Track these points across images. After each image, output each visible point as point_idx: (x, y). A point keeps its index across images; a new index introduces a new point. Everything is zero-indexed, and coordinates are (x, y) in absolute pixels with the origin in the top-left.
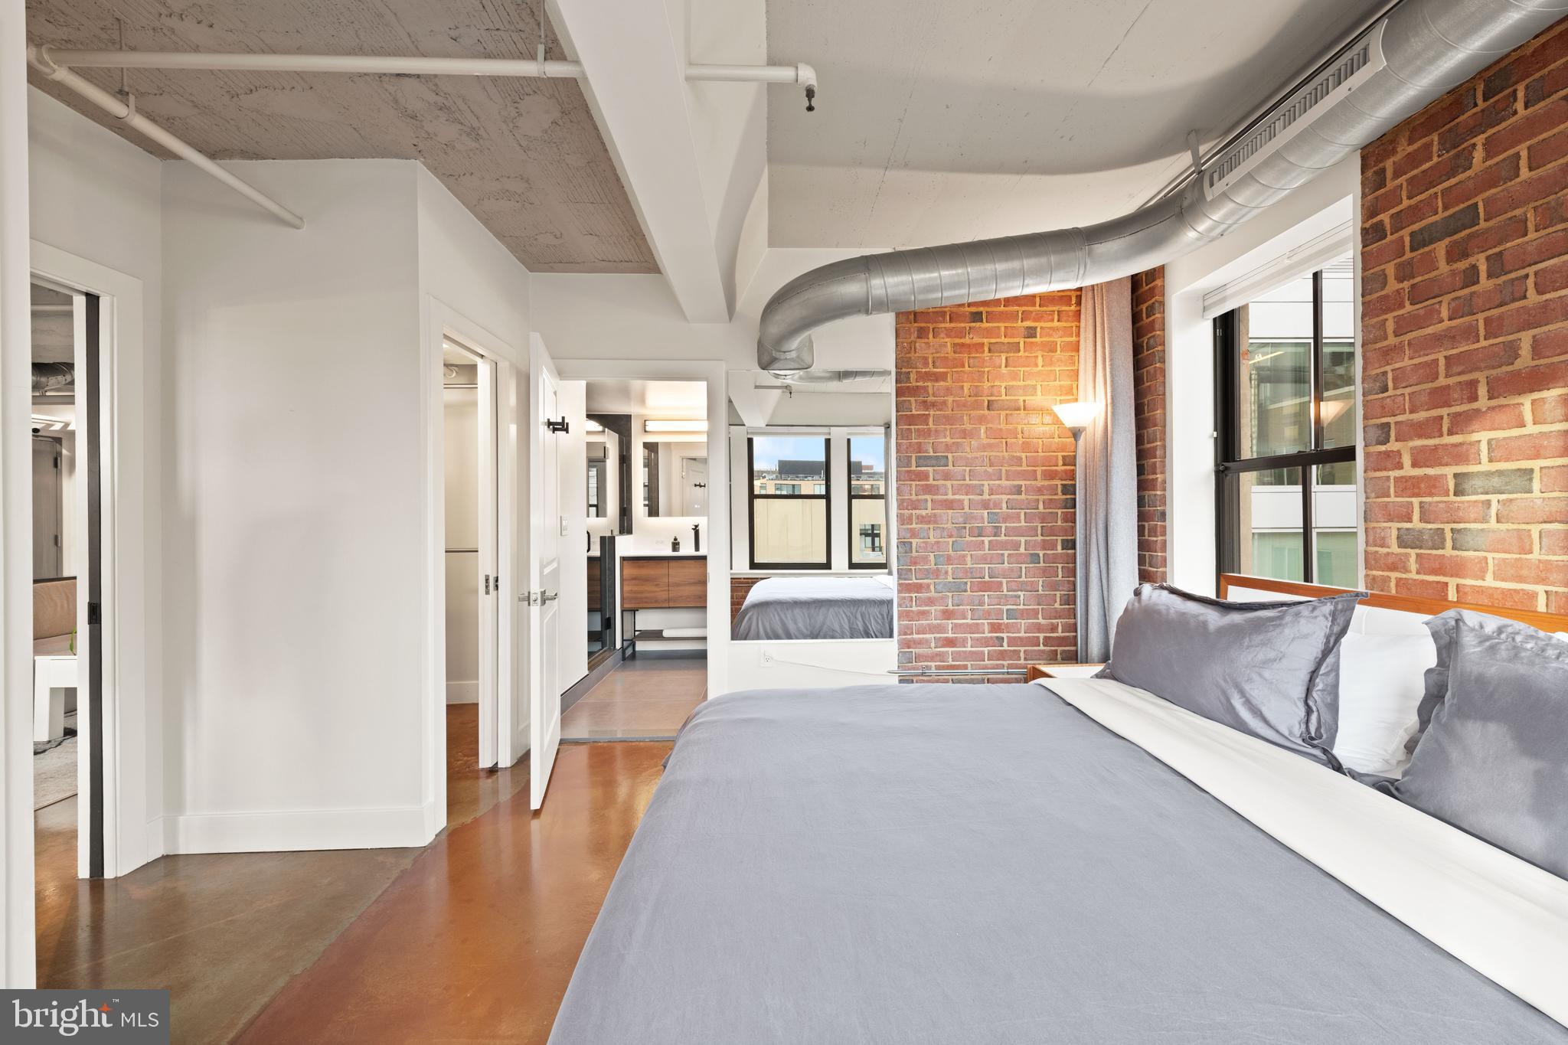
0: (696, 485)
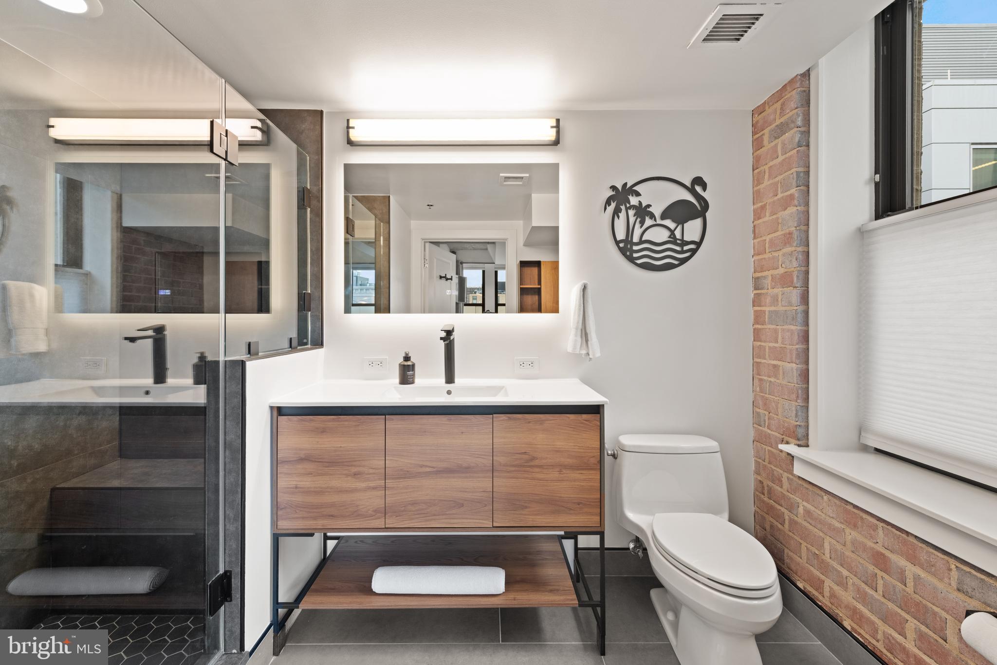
0: (441, 277)
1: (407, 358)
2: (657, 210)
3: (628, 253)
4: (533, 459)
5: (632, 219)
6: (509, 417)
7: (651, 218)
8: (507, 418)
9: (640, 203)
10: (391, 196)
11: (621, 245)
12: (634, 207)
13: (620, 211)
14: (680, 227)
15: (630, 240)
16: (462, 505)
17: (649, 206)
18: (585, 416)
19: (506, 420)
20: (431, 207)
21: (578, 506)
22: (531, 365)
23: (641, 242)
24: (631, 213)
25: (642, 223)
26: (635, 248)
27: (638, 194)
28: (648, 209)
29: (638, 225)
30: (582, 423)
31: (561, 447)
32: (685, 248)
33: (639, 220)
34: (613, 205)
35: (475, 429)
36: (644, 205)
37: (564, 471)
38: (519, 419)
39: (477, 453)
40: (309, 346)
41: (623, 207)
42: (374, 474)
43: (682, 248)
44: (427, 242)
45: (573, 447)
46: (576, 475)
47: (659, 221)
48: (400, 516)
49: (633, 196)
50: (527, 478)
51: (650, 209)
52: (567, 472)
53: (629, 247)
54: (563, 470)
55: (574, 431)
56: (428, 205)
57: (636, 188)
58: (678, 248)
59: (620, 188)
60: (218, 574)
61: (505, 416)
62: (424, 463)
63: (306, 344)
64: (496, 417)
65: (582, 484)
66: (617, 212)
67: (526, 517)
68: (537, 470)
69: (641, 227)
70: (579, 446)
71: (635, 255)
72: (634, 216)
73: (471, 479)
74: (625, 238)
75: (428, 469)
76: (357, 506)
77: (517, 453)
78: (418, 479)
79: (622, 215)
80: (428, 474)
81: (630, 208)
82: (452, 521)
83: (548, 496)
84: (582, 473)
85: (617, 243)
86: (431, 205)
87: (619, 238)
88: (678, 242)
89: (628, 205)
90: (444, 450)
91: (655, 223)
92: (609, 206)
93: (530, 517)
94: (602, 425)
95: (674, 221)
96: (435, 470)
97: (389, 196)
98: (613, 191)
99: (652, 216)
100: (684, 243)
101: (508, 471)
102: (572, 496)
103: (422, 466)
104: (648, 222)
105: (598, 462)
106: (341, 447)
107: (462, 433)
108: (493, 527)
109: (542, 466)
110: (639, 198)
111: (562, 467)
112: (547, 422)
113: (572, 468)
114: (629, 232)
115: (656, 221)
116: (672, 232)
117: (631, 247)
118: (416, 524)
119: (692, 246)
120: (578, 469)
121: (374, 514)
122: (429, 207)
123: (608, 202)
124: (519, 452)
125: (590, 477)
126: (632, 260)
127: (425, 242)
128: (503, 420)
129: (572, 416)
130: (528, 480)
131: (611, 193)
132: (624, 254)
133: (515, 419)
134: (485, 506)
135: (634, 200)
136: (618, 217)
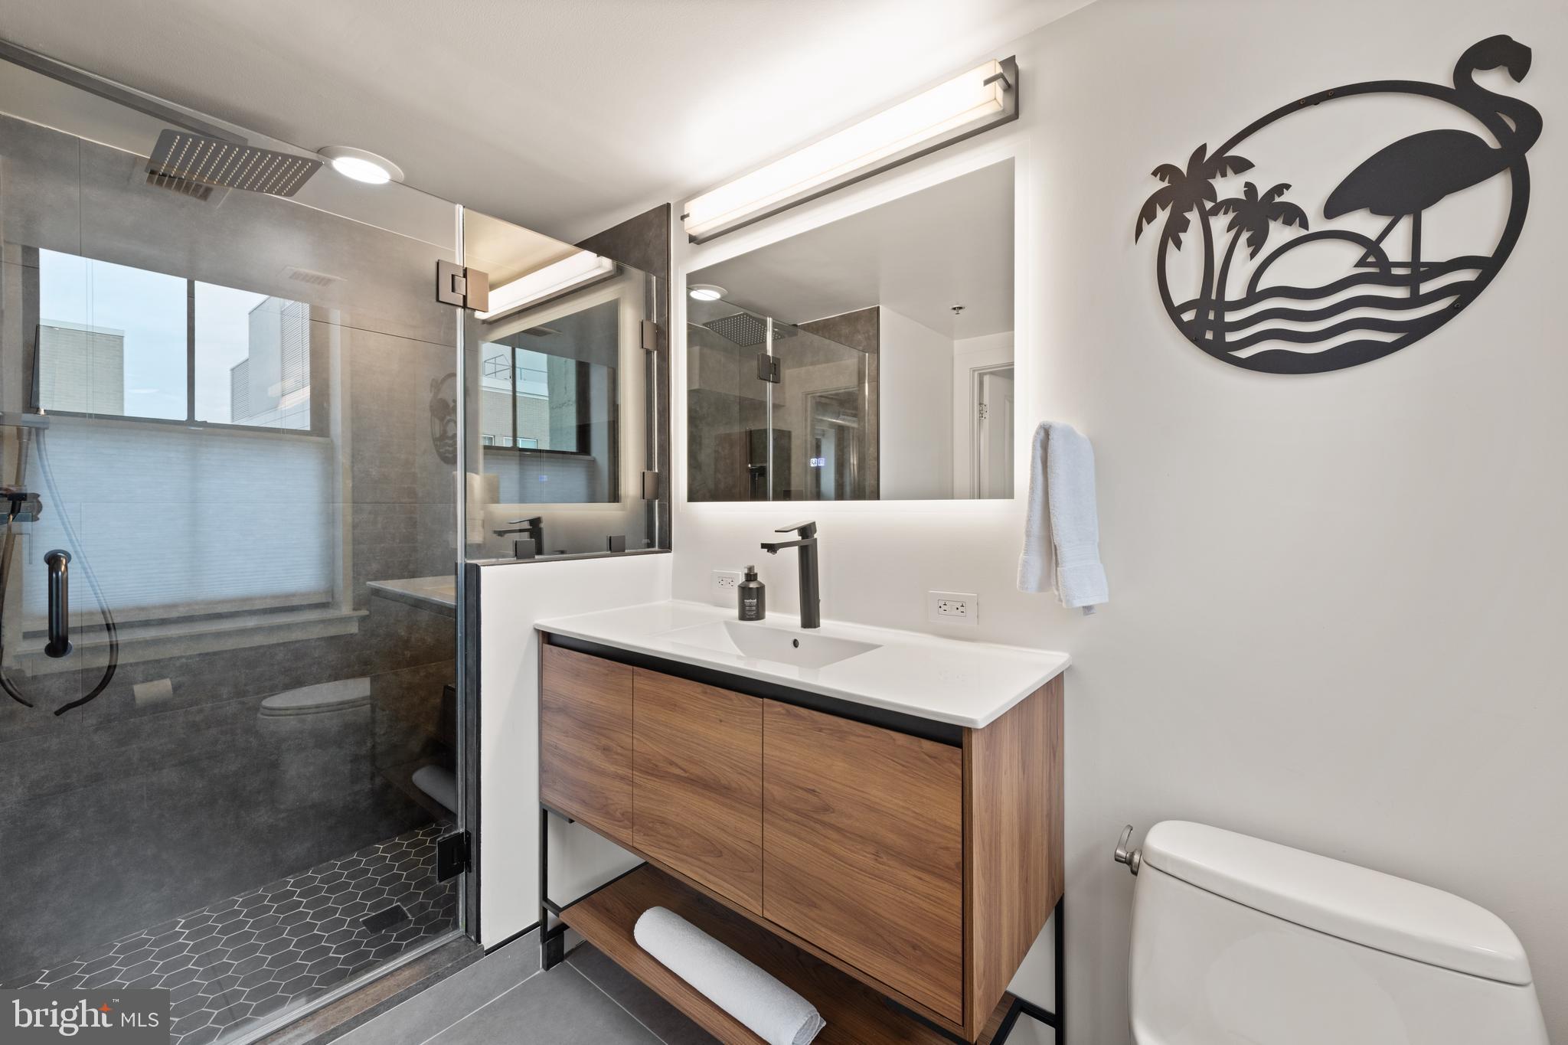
1: (751, 576)
2: (1310, 197)
3: (1209, 336)
4: (827, 809)
5: (1221, 241)
6: (787, 711)
7: (1288, 222)
8: (783, 712)
9: (1250, 188)
10: (881, 306)
11: (1188, 316)
12: (1229, 204)
13: (1184, 225)
14: (1405, 225)
15: (1214, 297)
16: (720, 854)
17: (1281, 189)
18: (927, 745)
19: (783, 715)
20: (960, 311)
21: (910, 950)
22: (961, 609)
23: (1253, 296)
24: (1220, 224)
25: (1256, 243)
26: (1231, 317)
27: (1242, 165)
28: (1277, 200)
29: (1242, 250)
30: (923, 761)
31: (878, 800)
32: (1426, 288)
33: (1245, 236)
34: (1163, 216)
35: (737, 720)
36: (1262, 191)
37: (885, 859)
38: (803, 718)
39: (741, 765)
40: (656, 548)
41: (1193, 216)
42: (622, 755)
43: (1415, 290)
44: (986, 374)
45: (901, 810)
46: (909, 877)
47: (1317, 224)
48: (648, 835)
49: (1224, 175)
50: (815, 845)
51: (1286, 197)
52: (890, 863)
53: (1211, 316)
54: (882, 855)
55: (902, 772)
56: (954, 309)
57: (1237, 151)
58: (1400, 293)
59: (1183, 165)
60: (456, 832)
61: (781, 706)
62: (674, 759)
63: (653, 546)
64: (769, 705)
65: (925, 905)
66: (1173, 233)
67: (816, 925)
68: (835, 835)
69: (1253, 255)
70: (915, 812)
71: (1231, 337)
72: (1229, 230)
73: (732, 812)
74: (1199, 297)
75: (678, 771)
76: (607, 798)
77: (802, 788)
78: (667, 782)
79: (1192, 237)
80: (680, 780)
81: (1215, 211)
82: (712, 878)
83: (853, 900)
84: (921, 879)
85: (1174, 312)
86: (960, 308)
87: (1177, 300)
88: (1396, 271)
89: (1209, 205)
90: (698, 744)
91: (1303, 232)
92: (1149, 223)
93: (823, 930)
94: (967, 776)
95: (1377, 211)
96: (686, 775)
97: (878, 307)
98: (1162, 179)
99: (1293, 215)
100: (1419, 270)
101: (786, 817)
102: (901, 922)
103: (672, 763)
104: (1279, 234)
105: (957, 864)
106: (592, 703)
107: (721, 721)
108: (763, 917)
109: (843, 829)
110: (1248, 176)
111: (881, 849)
112: (853, 738)
113: (897, 855)
114: (1213, 276)
115: (1306, 227)
116: (1372, 247)
117: (1220, 316)
118: (665, 858)
119: (1467, 275)
120: (912, 866)
121: (622, 819)
122: (955, 312)
123: (1147, 213)
124: (802, 785)
125: (940, 895)
126: (1221, 351)
127: (981, 376)
128: (779, 713)
129: (901, 738)
130: (819, 851)
131: (1158, 185)
132: (1198, 340)
133: (797, 716)
134: (752, 872)
135: (1228, 187)
136: (1178, 244)
